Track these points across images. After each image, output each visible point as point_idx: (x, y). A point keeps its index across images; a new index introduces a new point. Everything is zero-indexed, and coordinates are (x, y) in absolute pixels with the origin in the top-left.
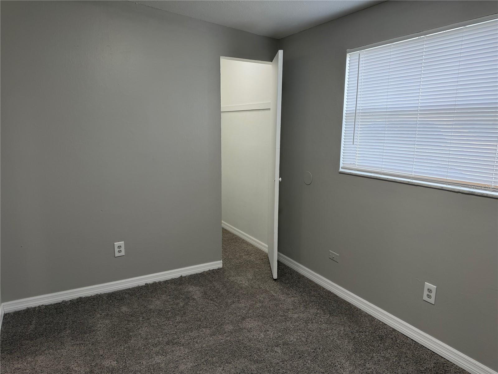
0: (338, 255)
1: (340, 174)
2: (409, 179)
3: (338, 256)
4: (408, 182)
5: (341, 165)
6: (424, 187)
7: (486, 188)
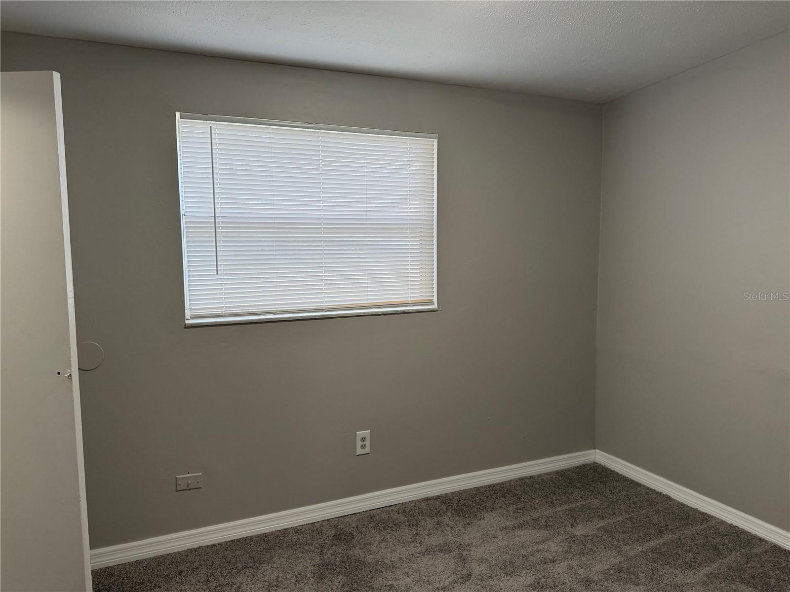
0: (201, 474)
1: (186, 329)
2: (322, 311)
3: (199, 476)
4: (322, 315)
5: (188, 313)
6: (344, 317)
7: (406, 304)
